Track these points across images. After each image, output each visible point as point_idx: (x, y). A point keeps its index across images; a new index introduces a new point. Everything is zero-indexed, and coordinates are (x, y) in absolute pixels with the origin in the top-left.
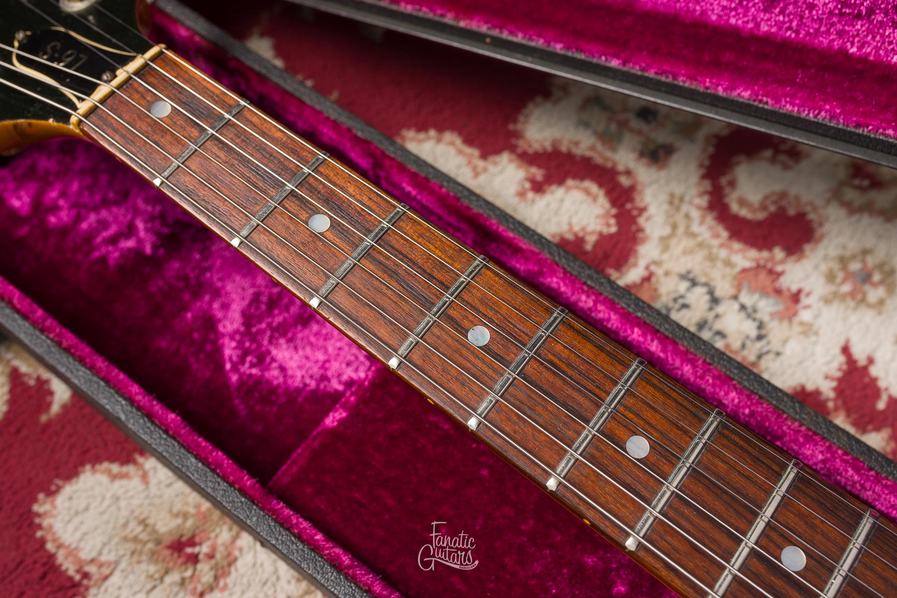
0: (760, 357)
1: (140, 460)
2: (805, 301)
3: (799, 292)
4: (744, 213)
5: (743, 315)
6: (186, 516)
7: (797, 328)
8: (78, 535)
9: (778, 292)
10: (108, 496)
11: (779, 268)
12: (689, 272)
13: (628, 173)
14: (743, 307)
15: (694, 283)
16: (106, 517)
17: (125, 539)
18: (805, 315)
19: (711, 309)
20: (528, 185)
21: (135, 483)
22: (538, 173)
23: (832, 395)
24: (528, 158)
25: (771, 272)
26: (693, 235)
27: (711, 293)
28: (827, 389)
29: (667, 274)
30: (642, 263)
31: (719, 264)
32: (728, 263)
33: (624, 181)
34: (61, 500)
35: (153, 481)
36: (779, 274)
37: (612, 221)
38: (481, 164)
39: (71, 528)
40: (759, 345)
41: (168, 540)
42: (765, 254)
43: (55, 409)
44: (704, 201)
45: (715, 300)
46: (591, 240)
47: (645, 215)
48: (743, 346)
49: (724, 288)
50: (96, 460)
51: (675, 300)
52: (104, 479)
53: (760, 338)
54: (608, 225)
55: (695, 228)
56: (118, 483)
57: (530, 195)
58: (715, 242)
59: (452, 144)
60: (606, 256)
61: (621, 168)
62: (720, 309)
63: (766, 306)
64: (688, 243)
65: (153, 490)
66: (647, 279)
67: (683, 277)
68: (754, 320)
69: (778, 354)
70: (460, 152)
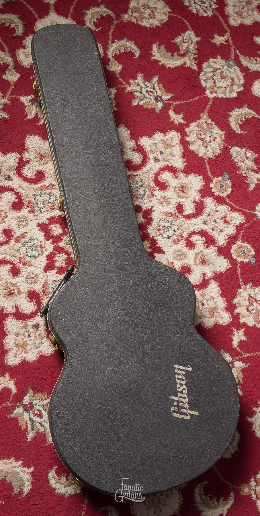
0: (140, 198)
1: (45, 141)
2: (154, 197)
3: (155, 195)
4: (159, 179)
5: (143, 191)
6: (46, 153)
7: (149, 199)
8: (30, 143)
9: (152, 193)
10: (38, 142)
11: (155, 190)
12: (142, 180)
13: (149, 159)
14: (145, 190)
15: (142, 182)
16: (35, 144)
17: (36, 149)
18: (152, 199)
19: (140, 187)
20: (133, 148)
21: (42, 143)
22: (136, 148)
23: (144, 210)
24: (137, 145)
25: (154, 189)
26: (149, 176)
27: (142, 185)
28: (144, 209)
29: (139, 177)
30: (137, 173)
31: (148, 182)
32: (149, 183)
33: (147, 159)
34: (31, 137)
35: (45, 145)
36: (154, 191)
37: (139, 164)
38: (129, 139)
39: (30, 142)
40: (141, 197)
41: (41, 154)
42: (156, 186)
43: (39, 124)
44: (155, 172)
45: (142, 186)
46: (134, 164)
47: (145, 167)
48: (139, 195)
49: (145, 186)
50: (39, 136)
51: (137, 181)
52: (39, 139)
53: (142, 196)
54: (138, 164)
55: (150, 175)
56: (40, 141)
57: (132, 150)
58: (151, 179)
59: (128, 132)
60: (133, 168)
61: (149, 157)
62: (141, 188)
63: (148, 193)
64: (147, 176)
65: (44, 146)
66: (136, 176)
67: (141, 179)
68: (144, 193)
69: (143, 200)
70: (128, 135)
